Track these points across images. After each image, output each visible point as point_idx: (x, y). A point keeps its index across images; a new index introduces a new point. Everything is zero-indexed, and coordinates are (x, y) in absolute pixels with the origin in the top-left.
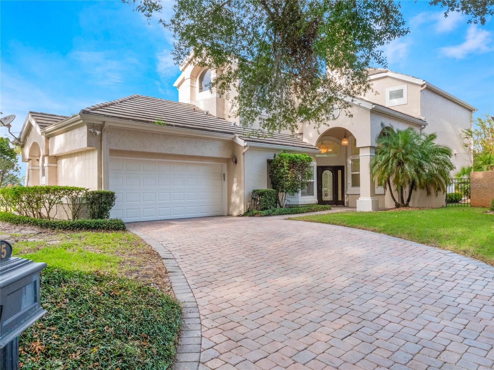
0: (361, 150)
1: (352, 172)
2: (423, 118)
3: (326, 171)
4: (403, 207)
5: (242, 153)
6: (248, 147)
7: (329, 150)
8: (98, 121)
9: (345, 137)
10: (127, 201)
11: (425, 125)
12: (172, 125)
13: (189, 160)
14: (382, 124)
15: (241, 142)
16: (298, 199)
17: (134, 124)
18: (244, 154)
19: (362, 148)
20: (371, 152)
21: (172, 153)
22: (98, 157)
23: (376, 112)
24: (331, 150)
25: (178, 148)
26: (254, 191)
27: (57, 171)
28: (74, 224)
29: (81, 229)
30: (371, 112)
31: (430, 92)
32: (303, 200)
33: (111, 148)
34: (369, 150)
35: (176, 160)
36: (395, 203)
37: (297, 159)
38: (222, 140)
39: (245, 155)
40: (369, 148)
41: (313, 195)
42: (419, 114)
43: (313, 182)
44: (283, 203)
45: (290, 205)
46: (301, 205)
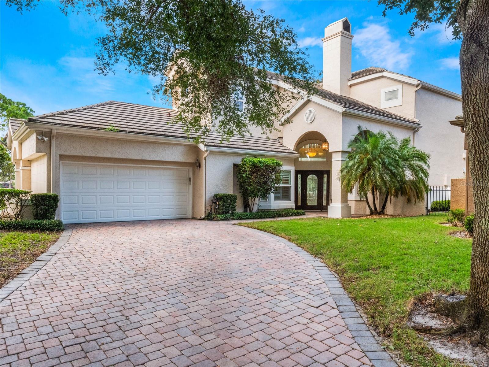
0: (334, 155)
2: (417, 120)
3: (311, 175)
4: (376, 214)
5: (204, 157)
6: (209, 151)
7: (320, 154)
8: (45, 128)
9: (325, 141)
10: (82, 203)
11: (418, 128)
12: (126, 131)
13: (149, 165)
14: (359, 128)
15: (202, 147)
16: (271, 204)
17: (83, 130)
18: (205, 158)
19: (335, 153)
20: (342, 157)
21: (128, 158)
22: (47, 162)
23: (350, 115)
24: (322, 154)
25: (134, 153)
26: (215, 195)
27: (31, 174)
28: (10, 225)
29: (16, 229)
30: (343, 115)
31: (429, 92)
32: (276, 205)
33: (61, 154)
34: (341, 155)
35: (135, 164)
36: (370, 209)
37: (260, 163)
38: (185, 145)
39: (207, 159)
40: (341, 153)
41: (289, 199)
42: (413, 117)
43: (290, 187)
44: (252, 207)
45: (263, 209)
46: (275, 209)
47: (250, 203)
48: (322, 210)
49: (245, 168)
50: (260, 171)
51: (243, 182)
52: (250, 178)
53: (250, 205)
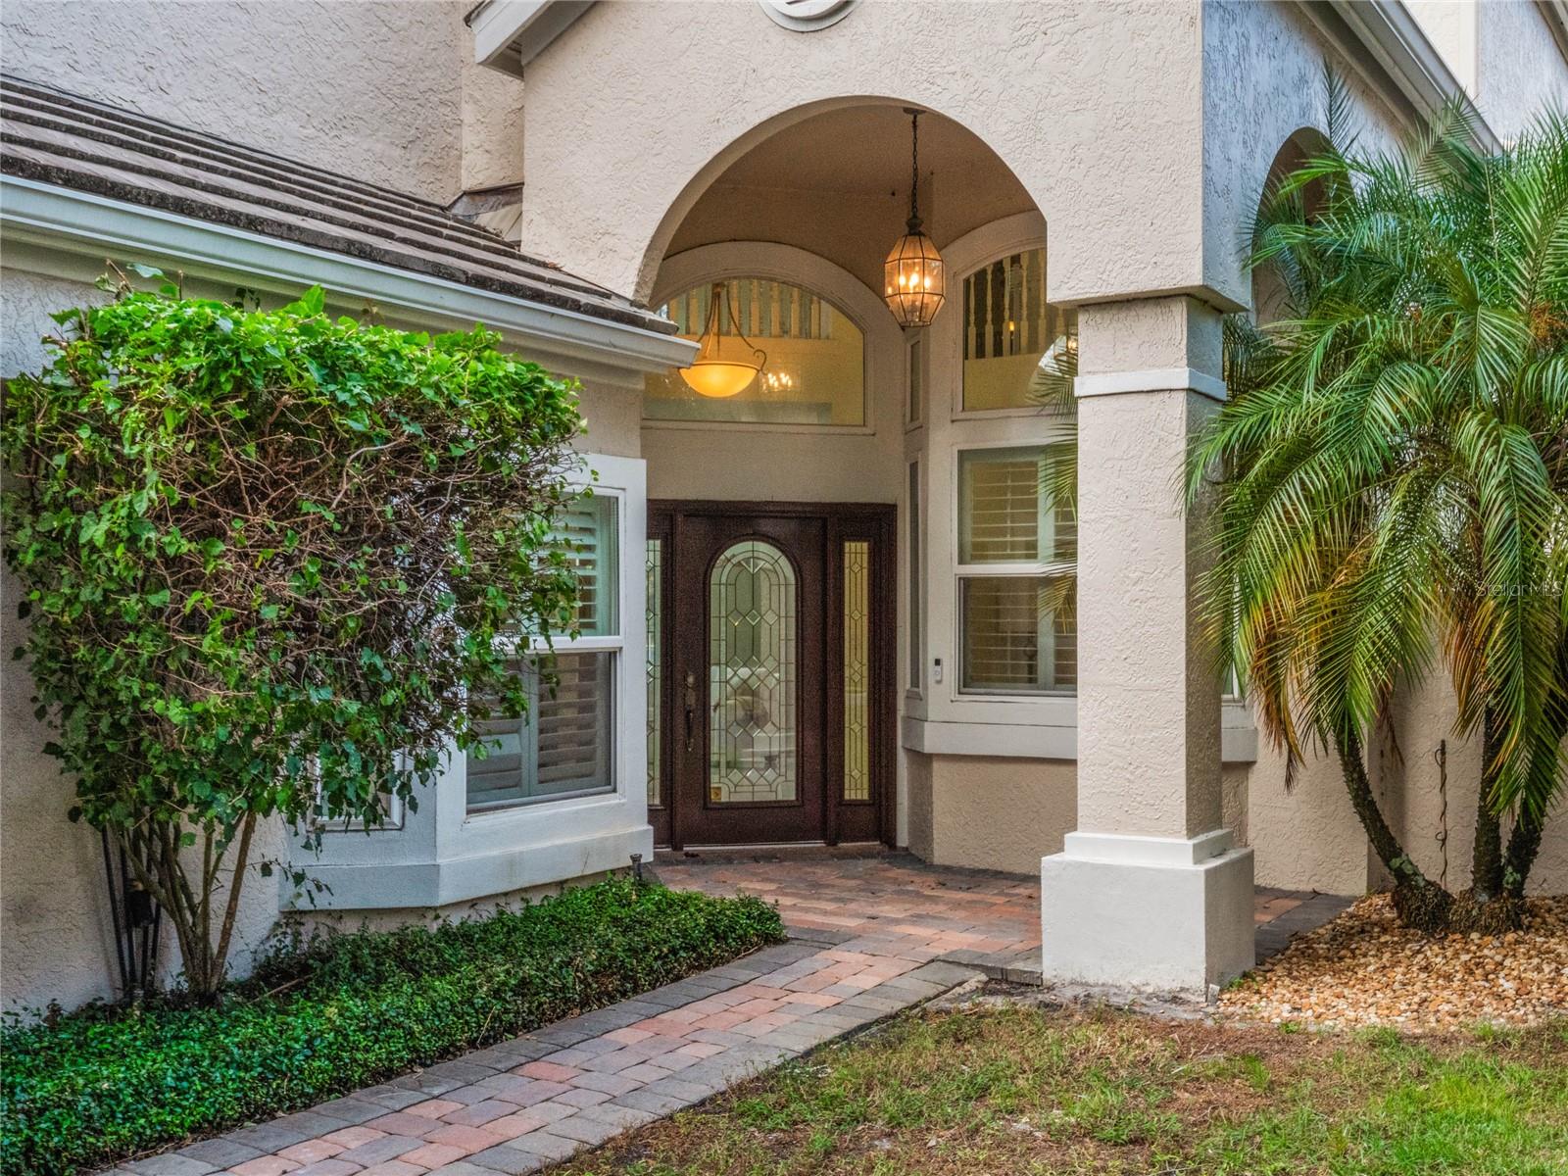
1: (961, 562)
3: (746, 546)
7: (772, 380)
9: (915, 230)
16: (431, 844)
19: (1103, 314)
20: (1191, 360)
24: (786, 379)
32: (495, 852)
34: (1183, 332)
40: (1180, 312)
41: (608, 781)
43: (612, 655)
44: (219, 901)
45: (340, 915)
46: (473, 903)
47: (190, 859)
48: (832, 843)
49: (108, 429)
50: (321, 480)
51: (82, 627)
52: (185, 574)
53: (195, 881)
